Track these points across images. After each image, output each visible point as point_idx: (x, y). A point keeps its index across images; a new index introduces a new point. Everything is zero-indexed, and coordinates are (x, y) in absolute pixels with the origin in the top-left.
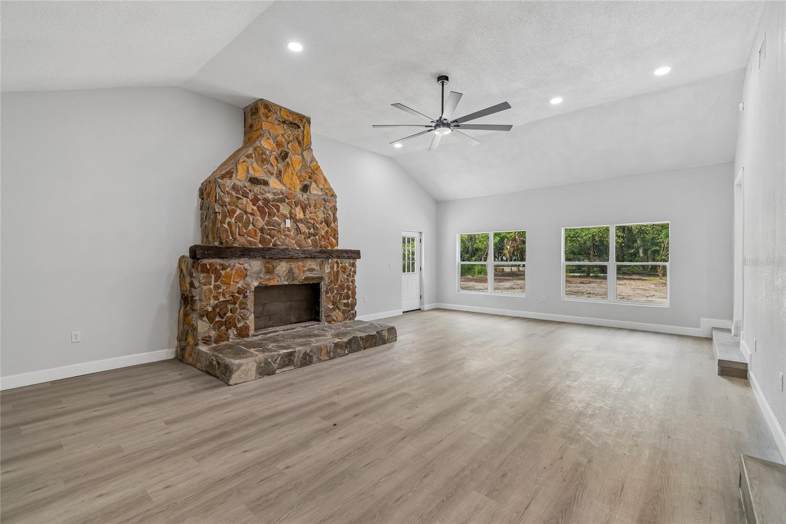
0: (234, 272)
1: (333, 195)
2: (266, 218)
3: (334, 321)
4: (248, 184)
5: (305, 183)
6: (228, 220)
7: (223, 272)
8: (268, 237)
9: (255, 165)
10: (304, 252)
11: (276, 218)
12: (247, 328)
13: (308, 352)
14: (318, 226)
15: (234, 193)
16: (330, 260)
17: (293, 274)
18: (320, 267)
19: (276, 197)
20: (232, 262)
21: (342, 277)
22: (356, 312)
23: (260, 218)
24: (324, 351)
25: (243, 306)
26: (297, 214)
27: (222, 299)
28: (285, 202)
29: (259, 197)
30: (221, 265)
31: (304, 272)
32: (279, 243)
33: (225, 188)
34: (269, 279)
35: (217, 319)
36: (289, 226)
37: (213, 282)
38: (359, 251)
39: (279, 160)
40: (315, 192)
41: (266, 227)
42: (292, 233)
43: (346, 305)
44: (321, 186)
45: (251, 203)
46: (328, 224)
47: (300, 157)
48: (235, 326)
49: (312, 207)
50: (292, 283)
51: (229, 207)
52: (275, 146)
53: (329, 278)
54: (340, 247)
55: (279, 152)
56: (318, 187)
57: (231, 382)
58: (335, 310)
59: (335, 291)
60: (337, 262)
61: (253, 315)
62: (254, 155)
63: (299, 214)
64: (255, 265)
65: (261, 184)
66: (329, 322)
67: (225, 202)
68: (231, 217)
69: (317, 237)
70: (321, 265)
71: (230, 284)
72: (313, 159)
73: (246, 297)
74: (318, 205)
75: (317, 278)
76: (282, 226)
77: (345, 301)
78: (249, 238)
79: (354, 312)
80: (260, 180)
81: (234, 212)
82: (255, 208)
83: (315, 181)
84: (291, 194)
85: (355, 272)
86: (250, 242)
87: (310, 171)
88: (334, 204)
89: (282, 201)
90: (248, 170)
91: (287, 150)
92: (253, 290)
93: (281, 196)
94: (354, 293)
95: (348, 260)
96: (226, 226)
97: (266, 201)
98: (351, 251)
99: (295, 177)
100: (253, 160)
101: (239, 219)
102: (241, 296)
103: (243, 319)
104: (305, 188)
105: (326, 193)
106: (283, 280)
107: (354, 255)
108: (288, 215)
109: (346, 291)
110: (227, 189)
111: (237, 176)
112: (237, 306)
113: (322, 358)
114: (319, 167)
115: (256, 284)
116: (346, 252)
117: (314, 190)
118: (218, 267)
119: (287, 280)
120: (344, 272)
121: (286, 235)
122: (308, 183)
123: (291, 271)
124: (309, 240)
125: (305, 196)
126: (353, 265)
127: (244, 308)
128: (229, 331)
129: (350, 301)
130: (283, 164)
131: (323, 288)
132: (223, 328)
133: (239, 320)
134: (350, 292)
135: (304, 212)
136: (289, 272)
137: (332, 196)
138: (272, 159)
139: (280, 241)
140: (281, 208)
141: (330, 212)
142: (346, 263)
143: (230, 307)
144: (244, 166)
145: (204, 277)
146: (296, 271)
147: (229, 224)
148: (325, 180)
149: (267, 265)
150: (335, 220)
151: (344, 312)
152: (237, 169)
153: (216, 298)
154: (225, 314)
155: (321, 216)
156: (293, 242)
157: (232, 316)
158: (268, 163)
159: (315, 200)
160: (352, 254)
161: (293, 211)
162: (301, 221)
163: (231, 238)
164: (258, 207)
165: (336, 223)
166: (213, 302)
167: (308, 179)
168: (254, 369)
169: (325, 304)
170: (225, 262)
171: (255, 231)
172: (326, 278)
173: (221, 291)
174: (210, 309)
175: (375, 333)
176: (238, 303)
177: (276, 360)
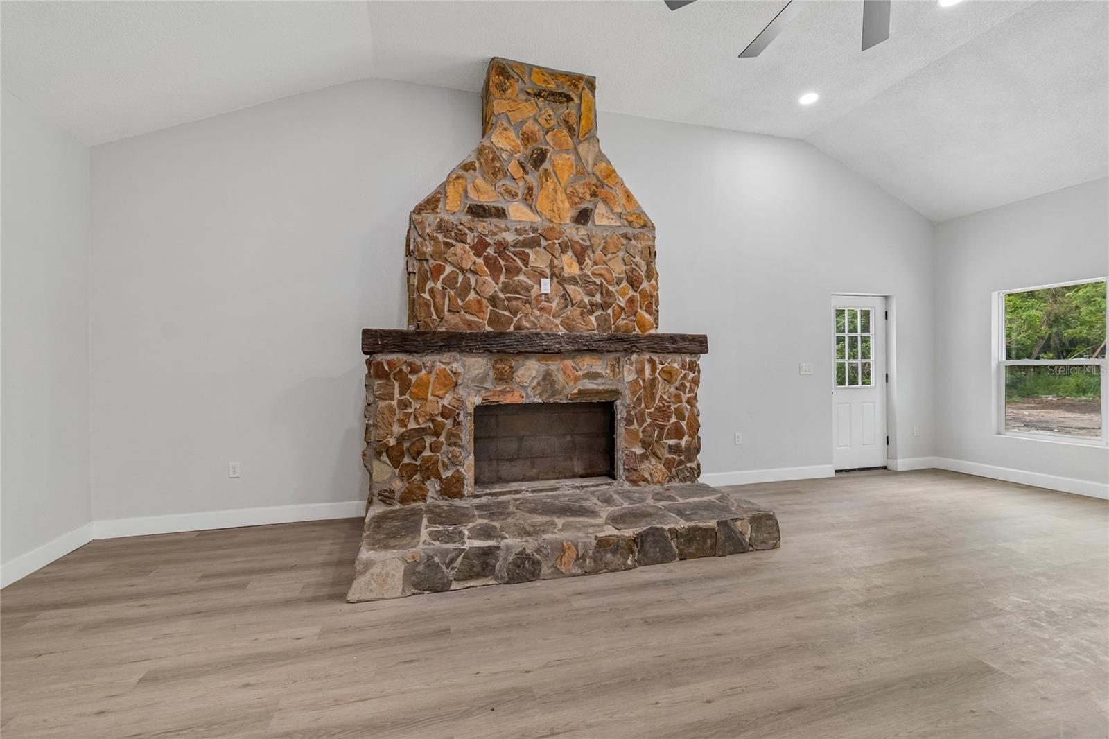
0: (433, 377)
1: (647, 225)
2: (502, 278)
3: (646, 480)
4: (466, 218)
5: (584, 206)
6: (430, 284)
7: (413, 378)
8: (507, 313)
9: (480, 181)
10: (573, 340)
11: (522, 277)
12: (458, 480)
13: (529, 551)
14: (611, 288)
15: (441, 237)
16: (634, 357)
17: (553, 383)
18: (613, 371)
19: (521, 238)
20: (428, 359)
21: (664, 391)
22: (699, 466)
23: (489, 279)
24: (570, 554)
25: (453, 439)
26: (566, 267)
27: (412, 425)
28: (539, 245)
29: (488, 240)
30: (410, 364)
31: (577, 379)
32: (525, 324)
33: (423, 229)
34: (503, 392)
35: (406, 460)
36: (548, 291)
37: (397, 395)
38: (705, 337)
39: (529, 167)
40: (605, 222)
41: (501, 295)
42: (554, 305)
43: (675, 449)
44: (618, 210)
45: (472, 253)
46: (633, 282)
47: (572, 156)
48: (438, 477)
49: (599, 252)
50: (552, 401)
51: (431, 262)
52: (519, 142)
53: (634, 393)
54: (664, 328)
55: (529, 152)
56: (612, 211)
57: (350, 597)
58: (647, 458)
59: (649, 420)
60: (651, 361)
61: (472, 457)
62: (477, 165)
63: (570, 266)
64: (475, 366)
65: (490, 215)
66: (634, 482)
67: (424, 253)
68: (436, 279)
69: (610, 311)
70: (616, 368)
71: (426, 400)
72: (600, 157)
73: (459, 423)
74: (611, 248)
75: (606, 391)
76: (534, 292)
77: (672, 442)
78: (468, 317)
79: (694, 465)
80: (490, 208)
81: (438, 270)
82: (480, 261)
83: (605, 201)
84: (552, 229)
85: (696, 382)
86: (469, 324)
87: (594, 181)
88: (650, 243)
89: (533, 243)
90: (466, 192)
91: (544, 147)
92: (471, 411)
93: (532, 235)
94: (694, 427)
95: (678, 358)
96: (427, 296)
97: (502, 247)
98: (684, 338)
99: (561, 196)
100: (477, 174)
101: (450, 282)
102: (449, 423)
103: (453, 464)
104: (583, 217)
105: (630, 223)
106: (531, 394)
107: (691, 347)
108: (548, 271)
109: (673, 420)
110: (428, 230)
111: (445, 204)
112: (442, 439)
113: (563, 569)
114: (614, 171)
115: (478, 400)
116: (672, 338)
117: (602, 217)
118: (404, 368)
119: (540, 395)
120: (669, 382)
121: (542, 309)
122: (590, 206)
123: (547, 377)
124: (592, 318)
125: (583, 231)
126: (693, 367)
127: (455, 444)
128: (427, 483)
129: (683, 442)
130: (536, 174)
131: (621, 413)
132: (417, 477)
133: (445, 466)
134: (684, 424)
135: (581, 262)
136: (544, 379)
137: (644, 226)
138: (513, 167)
139: (529, 320)
140: (532, 257)
141: (638, 259)
142: (675, 362)
143: (429, 440)
144: (459, 185)
145: (380, 386)
146: (560, 378)
147: (432, 291)
148: (628, 196)
149: (498, 366)
150: (651, 274)
151: (668, 464)
152: (446, 193)
153: (402, 423)
154: (419, 453)
155: (618, 268)
156: (558, 321)
157: (430, 457)
158: (505, 175)
159: (605, 238)
160: (686, 344)
161: (556, 261)
162: (573, 280)
163: (434, 317)
164: (487, 260)
165: (653, 281)
166: (397, 429)
167: (588, 197)
168: (400, 574)
169: (624, 444)
170: (416, 360)
171: (479, 302)
172: (627, 393)
173: (410, 411)
174: (392, 442)
175: (714, 524)
176: (444, 433)
177: (452, 560)
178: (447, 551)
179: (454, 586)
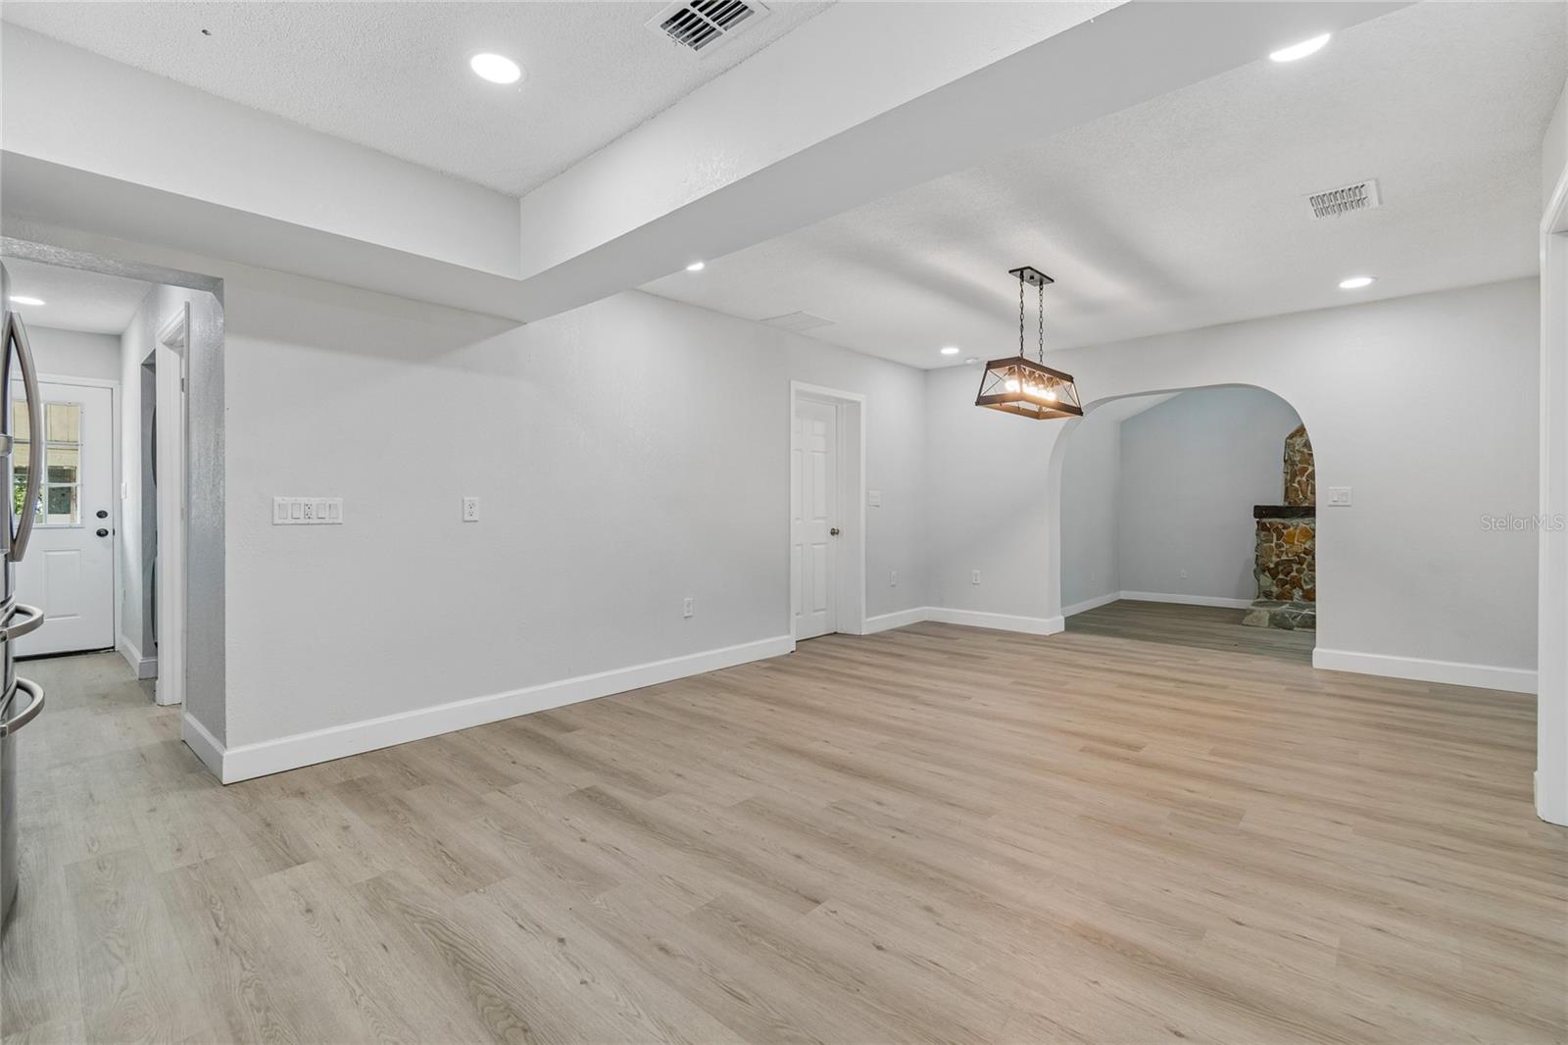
0: (1298, 531)
6: (1298, 479)
7: (1285, 532)
15: (1306, 450)
20: (1295, 521)
27: (1284, 557)
30: (1283, 524)
33: (1294, 447)
35: (1281, 576)
37: (1275, 541)
48: (1301, 587)
51: (1300, 465)
57: (1244, 622)
67: (1294, 461)
68: (1302, 475)
71: (1293, 543)
96: (1296, 485)
101: (1311, 476)
102: (1309, 558)
103: (1310, 581)
110: (1297, 448)
112: (1304, 566)
118: (1280, 527)
127: (1312, 570)
128: (1293, 590)
132: (1288, 586)
133: (1305, 582)
143: (1295, 567)
145: (1265, 535)
147: (1299, 482)
153: (1278, 556)
154: (1289, 573)
157: (1295, 576)
163: (1300, 497)
166: (1275, 559)
168: (1267, 618)
170: (1286, 521)
173: (1283, 549)
174: (1272, 566)
176: (1306, 563)
177: (1295, 617)
178: (1293, 613)
179: (1295, 629)
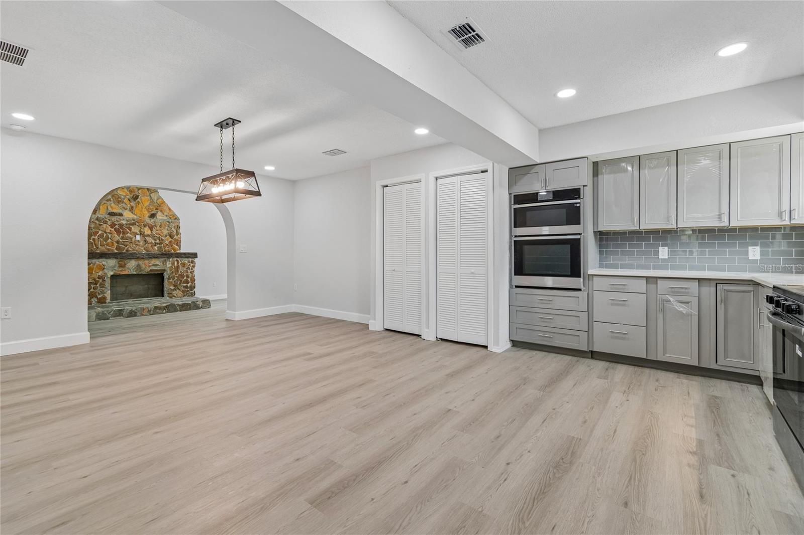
0: (95, 266)
1: (177, 219)
2: (121, 235)
3: (175, 297)
4: (107, 216)
5: (153, 212)
6: (93, 237)
8: (123, 246)
9: (113, 205)
10: (148, 255)
11: (129, 235)
12: (105, 298)
13: (133, 310)
14: (163, 238)
15: (97, 222)
16: (171, 259)
17: (141, 268)
18: (163, 264)
19: (129, 223)
20: (93, 261)
21: (181, 269)
22: (194, 292)
23: (116, 235)
24: (146, 310)
25: (102, 286)
26: (146, 232)
28: (136, 225)
29: (116, 223)
31: (149, 266)
32: (130, 249)
34: (121, 271)
36: (139, 239)
38: (196, 253)
39: (132, 200)
40: (161, 218)
41: (121, 240)
42: (141, 243)
43: (186, 287)
44: (165, 214)
45: (109, 227)
46: (171, 236)
47: (149, 197)
48: (96, 297)
49: (158, 227)
50: (140, 273)
51: (93, 230)
52: (128, 193)
53: (171, 270)
54: (182, 251)
55: (132, 196)
56: (164, 214)
58: (176, 290)
59: (176, 278)
60: (177, 261)
61: (109, 291)
62: (112, 200)
63: (147, 231)
64: (112, 262)
65: (117, 215)
66: (171, 297)
67: (91, 227)
68: (95, 235)
69: (162, 245)
70: (164, 263)
71: (92, 273)
72: (159, 197)
73: (105, 281)
74: (163, 226)
75: (160, 270)
76: (133, 239)
77: (185, 285)
78: (108, 247)
79: (193, 292)
80: (117, 213)
81: (97, 232)
82: (113, 230)
83: (161, 211)
84: (141, 220)
85: (194, 267)
86: (108, 250)
87: (157, 205)
88: (178, 224)
89: (134, 224)
90: (107, 208)
91: (138, 194)
92: (109, 276)
93: (133, 222)
94: (193, 280)
95: (186, 259)
96: (92, 241)
97: (121, 226)
98: (189, 253)
99: (144, 210)
100: (112, 202)
101: (101, 236)
102: (101, 280)
103: (102, 293)
104: (153, 216)
105: (170, 218)
106: (132, 271)
107: (192, 256)
108: (139, 233)
109: (185, 278)
110: (92, 220)
111: (99, 212)
112: (98, 285)
113: (144, 314)
114: (164, 202)
115: (112, 273)
116: (185, 254)
117: (160, 216)
119: (136, 271)
120: (184, 266)
121: (136, 245)
122: (155, 213)
123: (138, 266)
124: (156, 247)
125: (152, 220)
126: (192, 262)
127: (103, 287)
128: (92, 300)
129: (189, 285)
130: (135, 202)
131: (166, 276)
133: (99, 293)
134: (189, 279)
135: (151, 230)
136: (137, 266)
137: (176, 219)
138: (126, 201)
139: (131, 248)
140: (133, 228)
141: (173, 229)
142: (186, 261)
144: (105, 206)
146: (143, 266)
147: (94, 239)
148: (170, 209)
149: (120, 263)
150: (178, 233)
151: (183, 292)
152: (99, 208)
155: (165, 232)
156: (142, 248)
157: (93, 292)
158: (123, 203)
159: (161, 223)
160: (190, 256)
161: (142, 230)
162: (148, 236)
163: (95, 247)
164: (115, 229)
165: (179, 236)
167: (154, 210)
168: (94, 316)
169: (167, 286)
171: (112, 243)
172: (169, 271)
175: (190, 302)
176: (99, 284)
